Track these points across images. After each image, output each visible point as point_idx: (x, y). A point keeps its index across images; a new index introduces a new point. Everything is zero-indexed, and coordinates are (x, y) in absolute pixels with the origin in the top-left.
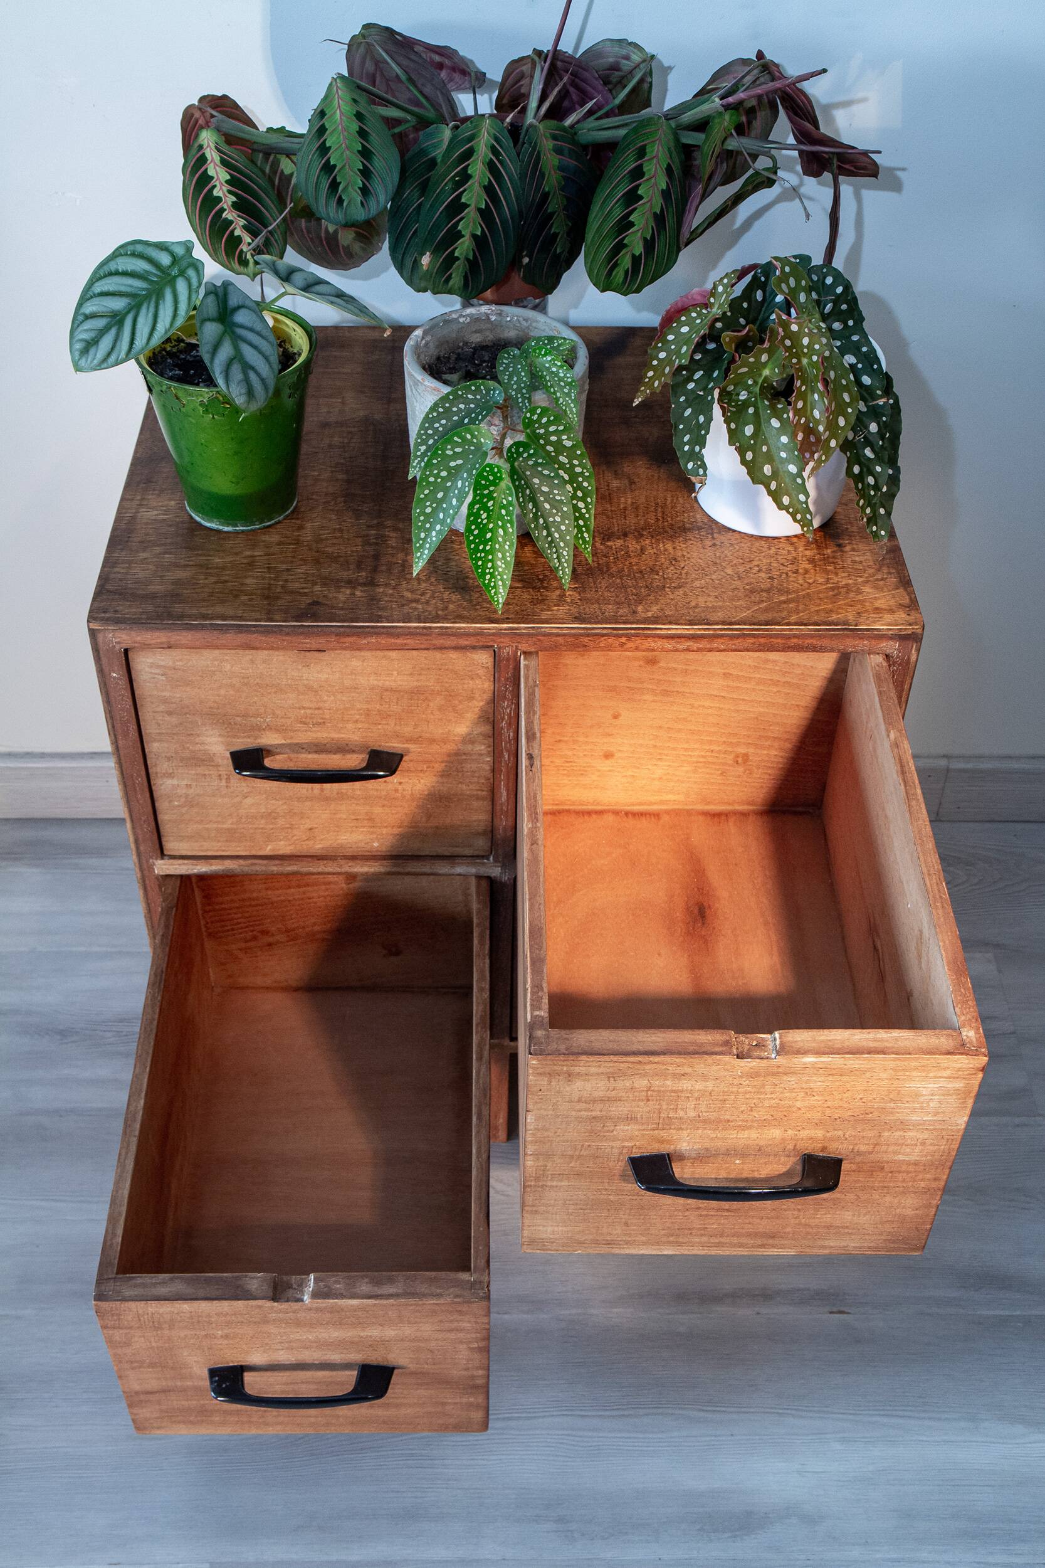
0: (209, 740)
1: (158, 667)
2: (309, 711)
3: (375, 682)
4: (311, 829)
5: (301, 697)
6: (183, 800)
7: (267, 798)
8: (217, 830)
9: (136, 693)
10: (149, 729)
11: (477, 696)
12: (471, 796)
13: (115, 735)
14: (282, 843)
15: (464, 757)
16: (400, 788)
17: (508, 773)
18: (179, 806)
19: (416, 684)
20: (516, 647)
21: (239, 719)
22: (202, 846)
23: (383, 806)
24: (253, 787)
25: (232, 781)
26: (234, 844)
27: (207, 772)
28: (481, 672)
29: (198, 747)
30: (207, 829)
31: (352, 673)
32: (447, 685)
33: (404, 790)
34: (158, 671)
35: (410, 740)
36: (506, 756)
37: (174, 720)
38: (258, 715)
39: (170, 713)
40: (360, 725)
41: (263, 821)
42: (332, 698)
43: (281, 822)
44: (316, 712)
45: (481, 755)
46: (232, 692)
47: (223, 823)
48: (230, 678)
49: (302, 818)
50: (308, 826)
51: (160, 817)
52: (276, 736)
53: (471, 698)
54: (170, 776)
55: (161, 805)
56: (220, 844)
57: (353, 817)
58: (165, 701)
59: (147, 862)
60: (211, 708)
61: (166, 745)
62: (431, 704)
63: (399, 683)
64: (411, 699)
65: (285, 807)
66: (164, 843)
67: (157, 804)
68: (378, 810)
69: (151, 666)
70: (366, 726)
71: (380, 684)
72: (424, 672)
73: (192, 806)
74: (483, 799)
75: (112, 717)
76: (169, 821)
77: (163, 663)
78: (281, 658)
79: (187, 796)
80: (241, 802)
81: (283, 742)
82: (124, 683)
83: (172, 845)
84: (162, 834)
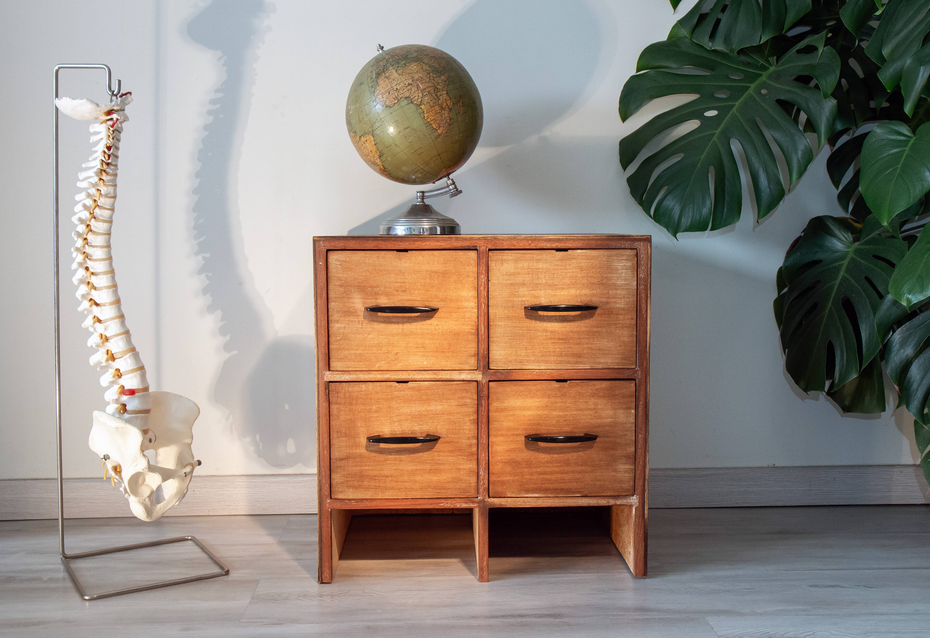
0: (355, 300)
1: (339, 261)
2: (399, 284)
3: (428, 268)
4: (397, 353)
5: (397, 276)
6: (341, 336)
7: (378, 335)
8: (355, 354)
9: (329, 275)
10: (332, 295)
11: (470, 275)
12: (469, 332)
13: (317, 297)
14: (383, 362)
15: (465, 310)
16: (437, 327)
17: (484, 316)
18: (340, 340)
19: (445, 269)
20: (486, 246)
21: (369, 288)
22: (347, 365)
23: (430, 339)
24: (373, 328)
25: (364, 324)
26: (361, 363)
27: (354, 319)
28: (472, 262)
29: (352, 305)
30: (350, 354)
31: (419, 263)
32: (458, 269)
33: (439, 329)
34: (338, 263)
35: (443, 300)
36: (483, 306)
37: (342, 289)
38: (377, 287)
39: (341, 286)
40: (420, 292)
41: (376, 349)
42: (410, 276)
43: (384, 349)
44: (403, 284)
45: (472, 308)
46: (368, 274)
47: (357, 350)
48: (368, 266)
49: (393, 347)
50: (395, 352)
51: (331, 346)
52: (385, 298)
53: (468, 276)
54: (337, 322)
55: (332, 339)
56: (355, 363)
57: (416, 346)
58: (339, 279)
59: (322, 372)
60: (359, 283)
61: (337, 303)
62: (451, 280)
63: (438, 268)
64: (442, 277)
65: (386, 340)
66: (331, 363)
67: (330, 339)
68: (427, 342)
69: (337, 260)
70: (423, 292)
71: (430, 269)
72: (448, 263)
73: (345, 340)
74: (473, 334)
75: (316, 287)
76: (334, 349)
77: (341, 259)
78: (390, 256)
79: (344, 333)
80: (367, 337)
81: (387, 301)
82: (324, 268)
83: (334, 364)
84: (331, 357)
